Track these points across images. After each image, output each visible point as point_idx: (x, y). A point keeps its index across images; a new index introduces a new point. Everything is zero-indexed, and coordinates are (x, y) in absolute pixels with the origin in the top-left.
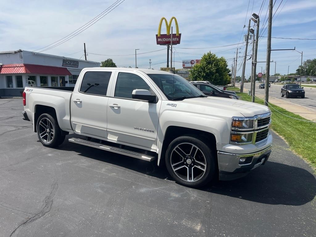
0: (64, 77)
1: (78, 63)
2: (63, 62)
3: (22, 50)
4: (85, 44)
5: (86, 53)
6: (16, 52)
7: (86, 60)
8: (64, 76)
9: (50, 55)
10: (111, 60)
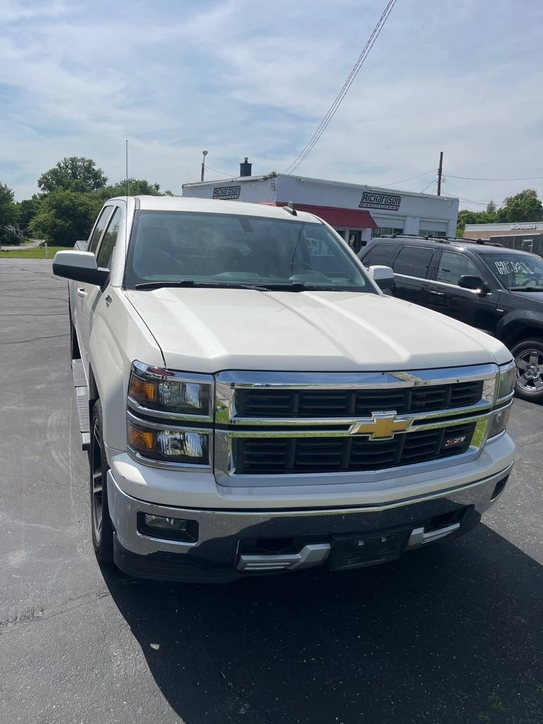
0: (360, 233)
1: (400, 200)
2: (364, 198)
3: (277, 174)
4: (442, 153)
5: (442, 177)
6: (266, 179)
7: (439, 193)
8: (359, 229)
9: (334, 182)
10: (534, 193)
